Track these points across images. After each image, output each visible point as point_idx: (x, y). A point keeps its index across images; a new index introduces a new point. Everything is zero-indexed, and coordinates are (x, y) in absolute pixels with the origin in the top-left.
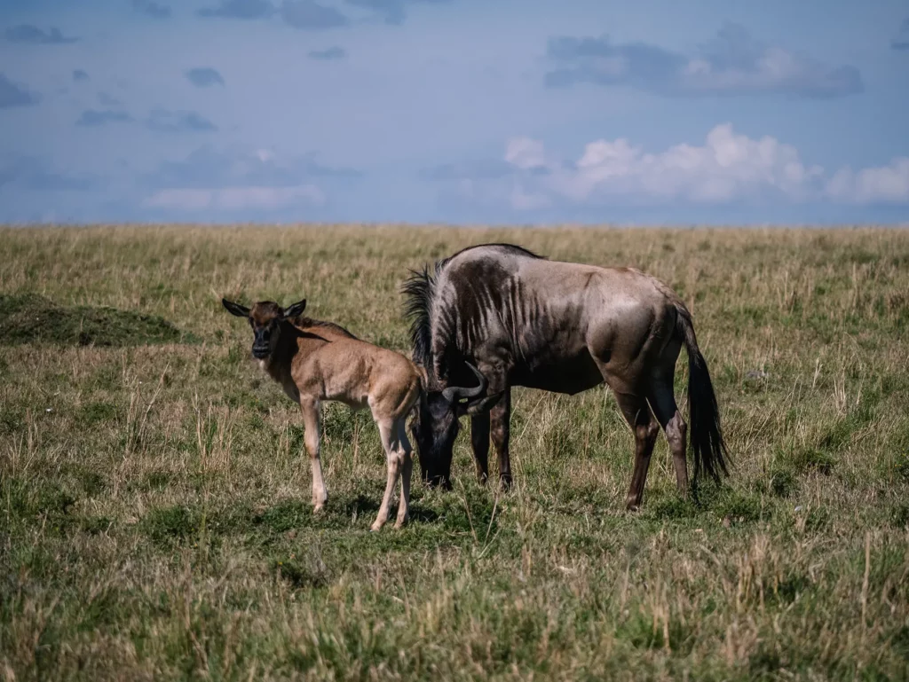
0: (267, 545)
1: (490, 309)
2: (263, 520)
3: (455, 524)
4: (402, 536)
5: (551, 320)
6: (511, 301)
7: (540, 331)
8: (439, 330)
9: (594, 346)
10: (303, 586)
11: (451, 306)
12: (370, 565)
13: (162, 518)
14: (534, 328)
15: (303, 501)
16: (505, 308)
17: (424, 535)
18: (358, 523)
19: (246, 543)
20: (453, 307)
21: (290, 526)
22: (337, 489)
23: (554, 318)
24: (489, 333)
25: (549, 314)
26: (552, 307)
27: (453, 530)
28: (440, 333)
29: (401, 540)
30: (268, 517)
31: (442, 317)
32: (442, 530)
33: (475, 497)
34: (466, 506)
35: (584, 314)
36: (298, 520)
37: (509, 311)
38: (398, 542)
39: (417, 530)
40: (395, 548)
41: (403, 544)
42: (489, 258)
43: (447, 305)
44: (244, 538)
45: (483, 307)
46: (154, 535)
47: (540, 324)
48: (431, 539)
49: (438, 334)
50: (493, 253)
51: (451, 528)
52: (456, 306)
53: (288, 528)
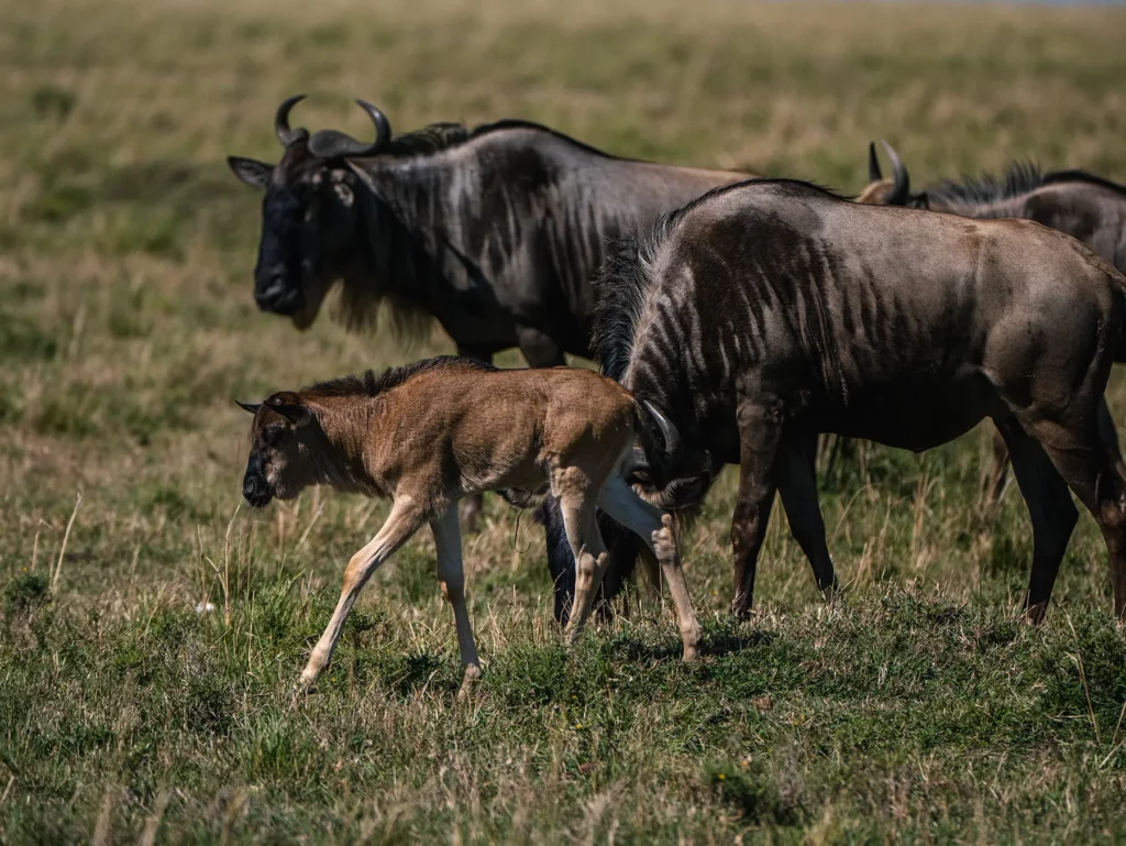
0: (716, 723)
1: (770, 304)
2: (714, 674)
3: (1062, 700)
4: (964, 718)
5: (913, 325)
6: (814, 288)
7: (889, 344)
8: (648, 350)
9: (1002, 371)
10: (758, 823)
11: (680, 305)
12: (890, 781)
13: (527, 668)
14: (876, 339)
15: (791, 641)
16: (801, 304)
17: (1003, 717)
18: (889, 685)
19: (677, 719)
20: (685, 307)
21: (763, 687)
22: (856, 619)
23: (918, 321)
24: (767, 347)
25: (908, 314)
26: (911, 302)
27: (1058, 710)
28: (647, 355)
29: (961, 725)
30: (723, 669)
31: (660, 326)
32: (1038, 708)
33: (1100, 650)
34: (1079, 667)
35: (977, 315)
36: (779, 677)
37: (810, 308)
38: (955, 729)
39: (992, 709)
40: (951, 740)
41: (965, 732)
42: (756, 209)
43: (674, 303)
44: (678, 708)
45: (753, 300)
46: (509, 697)
47: (888, 332)
48: (1017, 724)
49: (643, 358)
50: (762, 198)
51: (1054, 707)
52: (691, 305)
53: (758, 691)
